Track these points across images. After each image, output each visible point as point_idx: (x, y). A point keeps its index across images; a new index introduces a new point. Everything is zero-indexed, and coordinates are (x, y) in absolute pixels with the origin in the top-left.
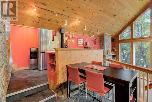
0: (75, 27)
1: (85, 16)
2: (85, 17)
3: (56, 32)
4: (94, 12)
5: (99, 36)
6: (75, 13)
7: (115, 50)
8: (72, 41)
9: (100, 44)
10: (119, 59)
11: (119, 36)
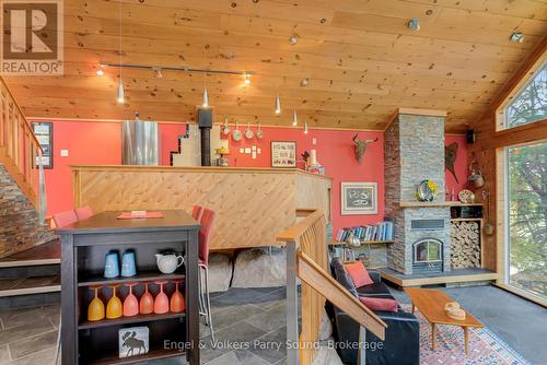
0: (245, 102)
1: (267, 59)
2: (269, 61)
3: (188, 126)
4: (296, 35)
5: (380, 125)
6: (222, 56)
7: (480, 181)
8: (248, 151)
9: (385, 158)
10: (498, 227)
11: (497, 113)
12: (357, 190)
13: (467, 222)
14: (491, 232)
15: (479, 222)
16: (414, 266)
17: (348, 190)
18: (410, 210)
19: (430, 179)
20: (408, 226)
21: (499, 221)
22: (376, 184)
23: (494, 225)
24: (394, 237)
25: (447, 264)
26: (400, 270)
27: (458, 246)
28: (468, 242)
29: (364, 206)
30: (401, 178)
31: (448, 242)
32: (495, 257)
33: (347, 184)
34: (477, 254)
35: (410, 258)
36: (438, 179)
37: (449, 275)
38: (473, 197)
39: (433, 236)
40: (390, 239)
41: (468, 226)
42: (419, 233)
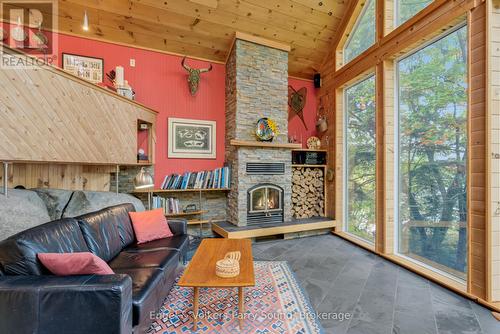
5: (218, 55)
7: (324, 126)
9: (226, 93)
10: (337, 172)
11: (337, 52)
12: (189, 129)
13: (312, 169)
14: (331, 178)
15: (323, 169)
16: (250, 216)
17: (178, 129)
18: (244, 151)
19: (271, 118)
20: (242, 170)
21: (337, 166)
22: (214, 123)
23: (334, 170)
24: (231, 184)
25: (288, 213)
26: (234, 222)
27: (302, 195)
28: (312, 189)
29: (199, 148)
30: (237, 114)
31: (288, 189)
32: (334, 204)
33: (175, 120)
34: (321, 203)
35: (245, 207)
36: (279, 119)
37: (289, 224)
38: (319, 143)
39: (272, 182)
40: (226, 186)
41: (313, 173)
42: (255, 178)
